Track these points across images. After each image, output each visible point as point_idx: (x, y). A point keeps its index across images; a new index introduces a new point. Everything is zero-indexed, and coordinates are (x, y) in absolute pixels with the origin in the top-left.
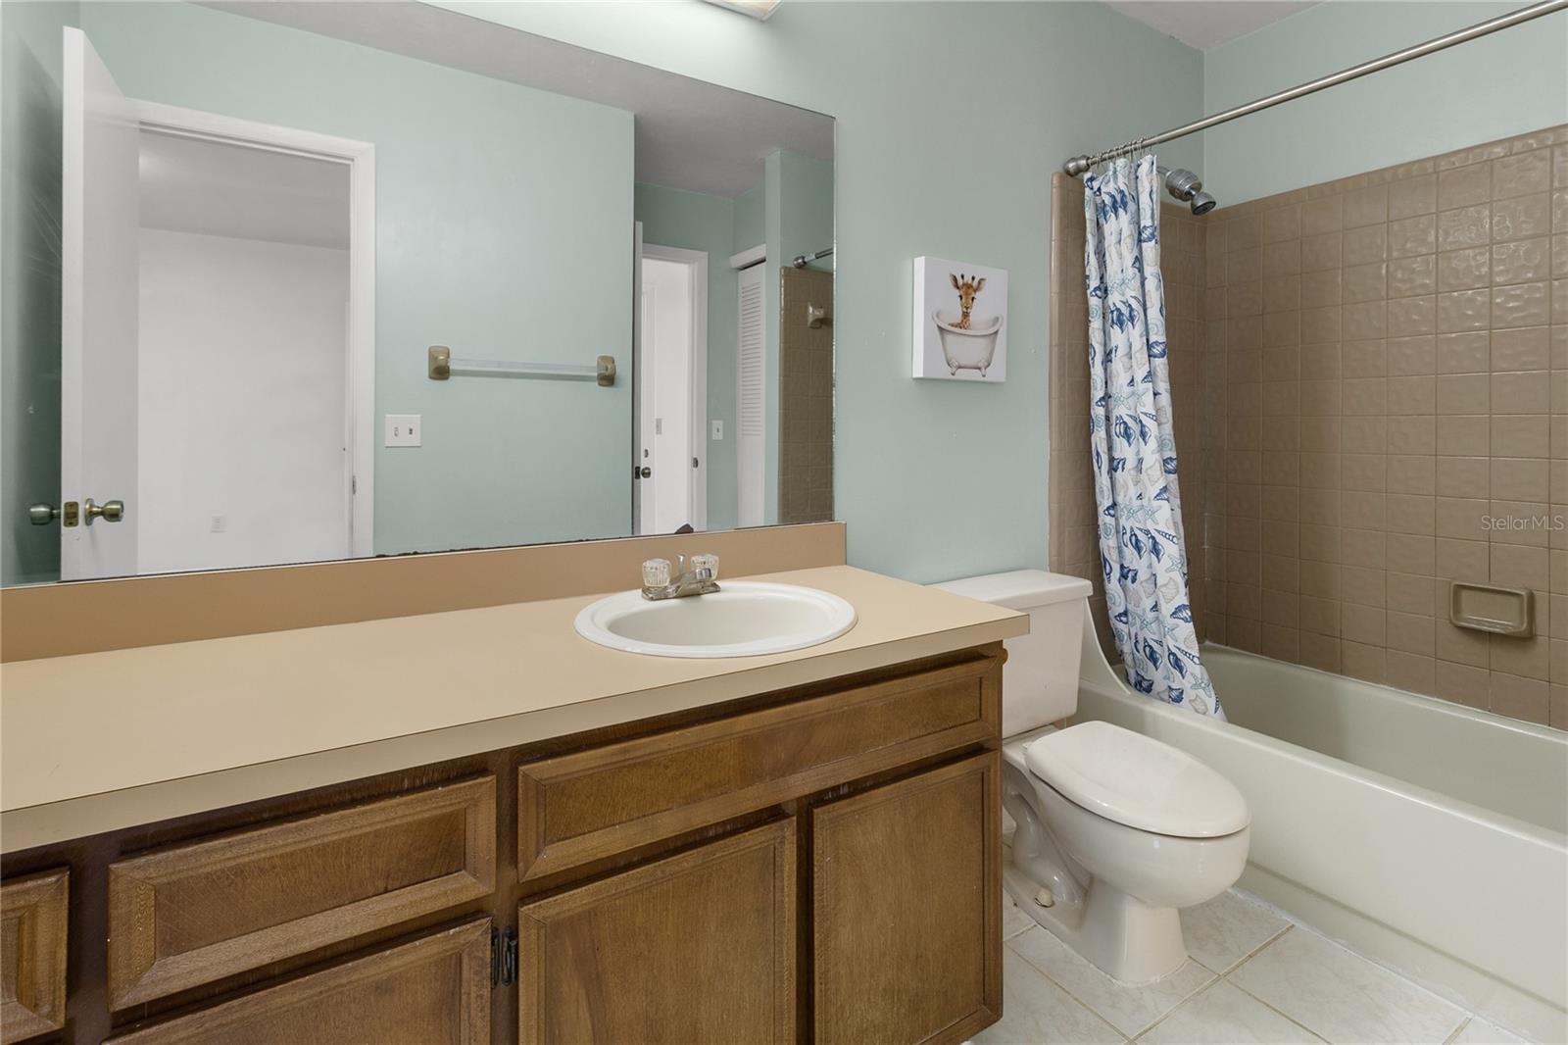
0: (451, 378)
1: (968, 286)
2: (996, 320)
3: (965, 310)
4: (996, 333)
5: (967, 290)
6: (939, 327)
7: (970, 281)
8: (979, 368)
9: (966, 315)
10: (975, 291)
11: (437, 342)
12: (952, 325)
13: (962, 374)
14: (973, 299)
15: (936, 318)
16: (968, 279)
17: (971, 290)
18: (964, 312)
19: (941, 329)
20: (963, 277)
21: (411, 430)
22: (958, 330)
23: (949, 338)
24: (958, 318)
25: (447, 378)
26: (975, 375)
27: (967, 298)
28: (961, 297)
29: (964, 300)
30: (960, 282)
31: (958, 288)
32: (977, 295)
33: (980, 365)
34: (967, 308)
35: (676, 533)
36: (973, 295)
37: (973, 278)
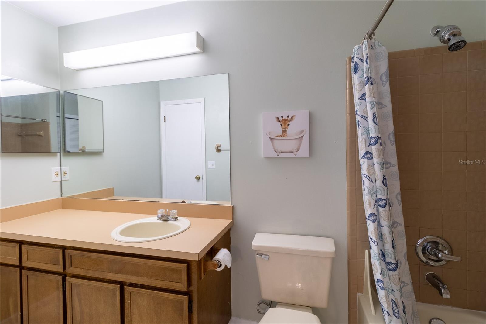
0: (221, 152)
1: (286, 120)
2: (302, 131)
3: (284, 130)
4: (302, 137)
5: (285, 122)
6: (270, 138)
7: (286, 118)
8: (293, 152)
9: (284, 132)
10: (289, 121)
11: (219, 143)
12: (277, 136)
13: (282, 155)
14: (288, 125)
15: (268, 135)
16: (285, 117)
17: (287, 121)
18: (283, 131)
19: (271, 139)
20: (282, 117)
21: (213, 165)
22: (281, 138)
23: (276, 142)
24: (281, 133)
25: (220, 152)
26: (292, 155)
27: (285, 125)
28: (282, 125)
29: (283, 126)
30: (281, 119)
31: (279, 121)
32: (291, 123)
33: (293, 151)
34: (285, 129)
35: (181, 203)
36: (288, 123)
37: (288, 117)
